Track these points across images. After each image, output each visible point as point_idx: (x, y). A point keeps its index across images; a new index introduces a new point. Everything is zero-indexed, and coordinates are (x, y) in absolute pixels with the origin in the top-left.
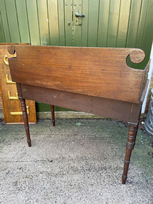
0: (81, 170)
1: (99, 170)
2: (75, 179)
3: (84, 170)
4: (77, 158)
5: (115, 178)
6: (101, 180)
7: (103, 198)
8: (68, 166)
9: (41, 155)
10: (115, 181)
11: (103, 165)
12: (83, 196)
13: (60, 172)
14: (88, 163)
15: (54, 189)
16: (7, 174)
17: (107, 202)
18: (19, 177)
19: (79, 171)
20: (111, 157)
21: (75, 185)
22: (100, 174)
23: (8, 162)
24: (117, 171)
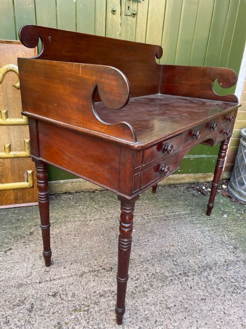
0: (172, 276)
1: (201, 272)
2: (170, 295)
3: (176, 276)
4: (153, 256)
5: (233, 280)
6: (212, 287)
7: (232, 318)
8: (145, 274)
9: (85, 260)
10: (236, 286)
11: (203, 262)
12: (199, 323)
13: (137, 287)
14: (176, 262)
15: (141, 321)
16: (30, 311)
17: (242, 325)
18: (60, 312)
19: (169, 279)
20: (208, 246)
21: (175, 306)
22: (207, 278)
23: (21, 285)
24: (230, 268)
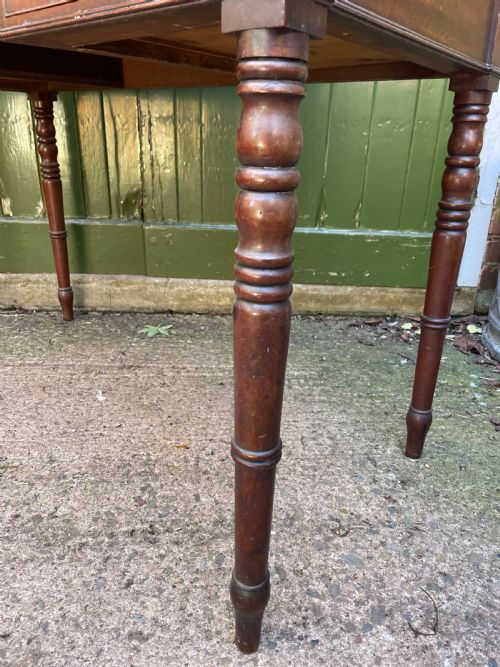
0: (95, 535)
3: (112, 535)
4: (94, 467)
5: (319, 587)
10: (316, 610)
14: (153, 492)
19: (75, 542)
24: (338, 540)
